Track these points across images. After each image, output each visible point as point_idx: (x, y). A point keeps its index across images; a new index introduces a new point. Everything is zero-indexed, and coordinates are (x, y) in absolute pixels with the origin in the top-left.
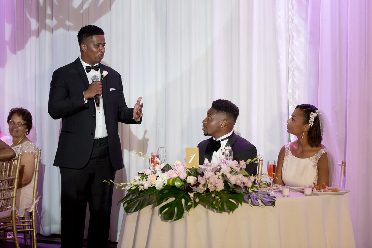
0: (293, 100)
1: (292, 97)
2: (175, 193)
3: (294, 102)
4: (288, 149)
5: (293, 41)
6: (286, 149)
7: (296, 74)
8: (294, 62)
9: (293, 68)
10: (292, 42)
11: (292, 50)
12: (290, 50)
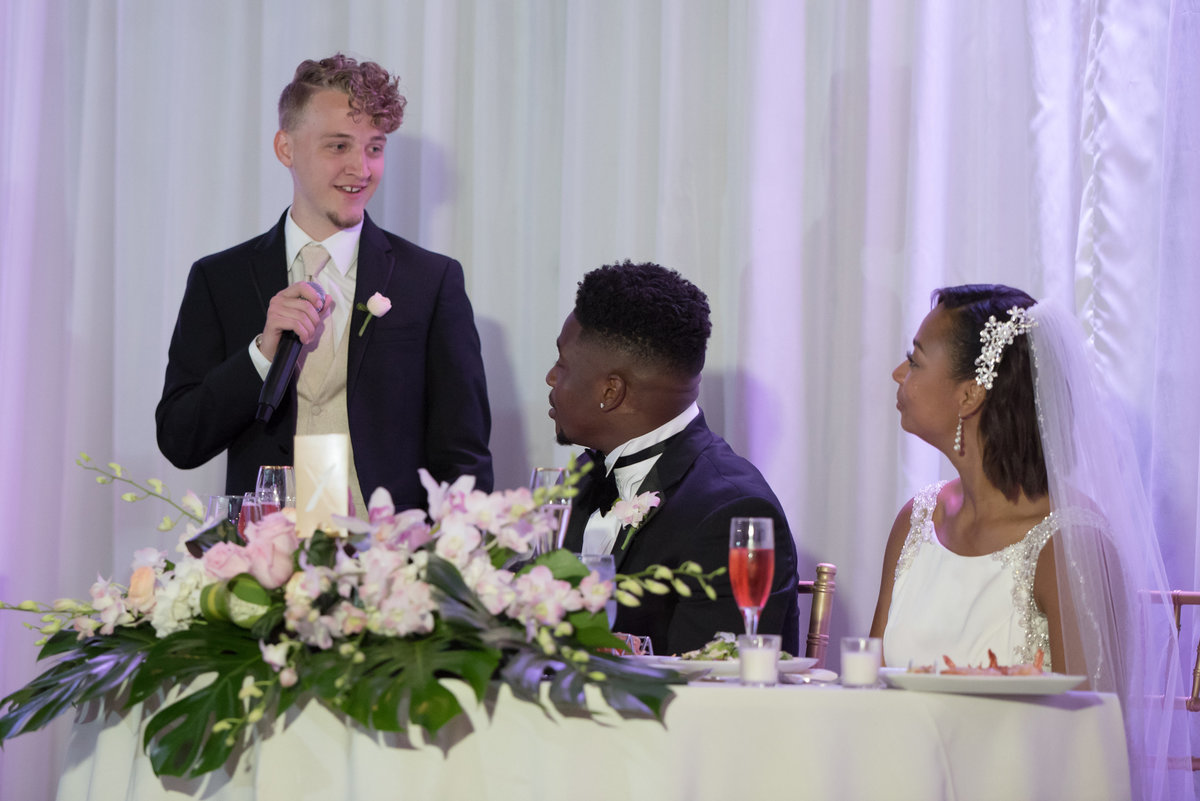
0: (1097, 315)
1: (1091, 297)
2: (227, 652)
3: (1099, 323)
4: (925, 511)
5: (1105, 20)
6: (916, 515)
7: (1116, 182)
8: (1102, 127)
9: (1098, 155)
10: (1100, 28)
11: (1097, 64)
12: (1090, 68)
